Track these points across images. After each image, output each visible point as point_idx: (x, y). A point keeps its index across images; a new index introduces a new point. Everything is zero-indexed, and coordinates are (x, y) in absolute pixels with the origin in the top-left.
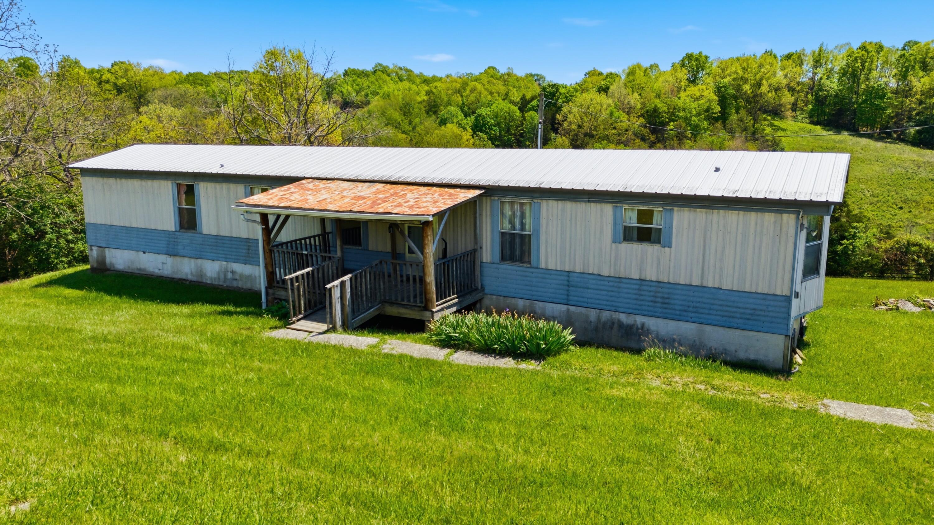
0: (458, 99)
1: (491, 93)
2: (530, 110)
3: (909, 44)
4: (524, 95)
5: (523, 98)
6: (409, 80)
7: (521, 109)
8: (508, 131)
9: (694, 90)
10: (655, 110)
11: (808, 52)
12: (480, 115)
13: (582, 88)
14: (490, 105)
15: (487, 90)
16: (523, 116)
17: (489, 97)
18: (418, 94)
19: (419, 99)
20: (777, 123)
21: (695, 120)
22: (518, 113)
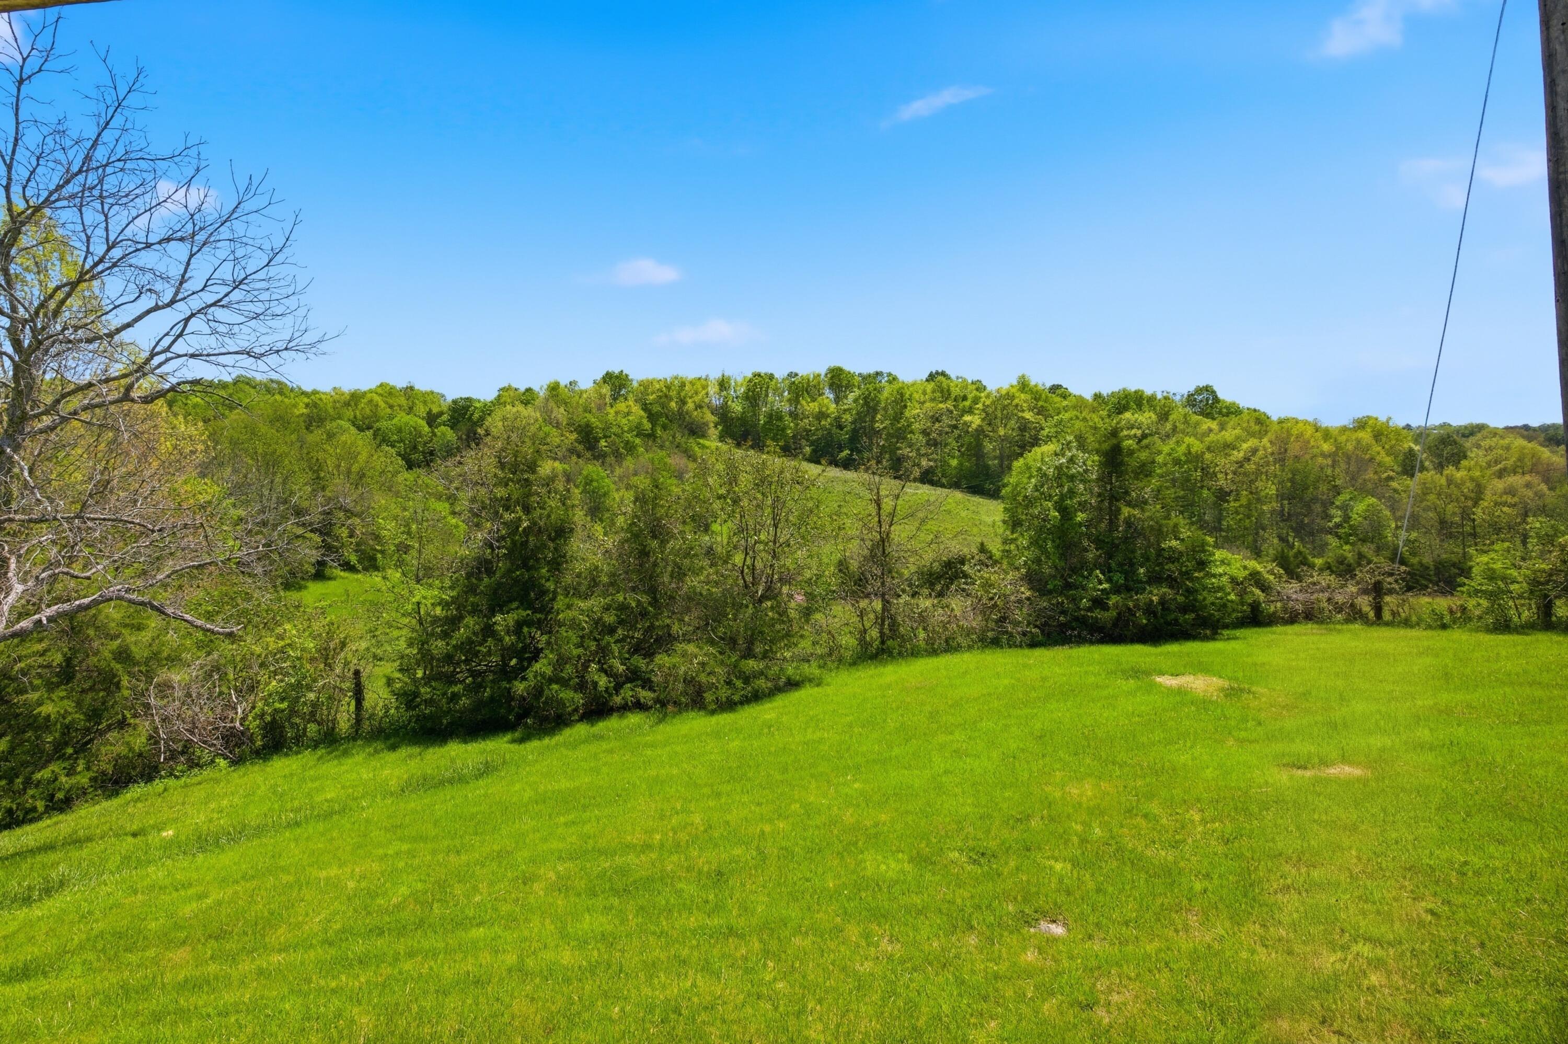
0: (349, 413)
1: (391, 407)
2: (440, 425)
3: (791, 375)
4: (430, 410)
5: (429, 413)
6: (281, 393)
7: (430, 424)
8: (415, 447)
9: (621, 406)
10: (588, 425)
11: (711, 377)
12: (379, 429)
13: (499, 401)
14: (391, 417)
15: (386, 403)
16: (433, 432)
17: (389, 411)
18: (295, 406)
19: (297, 412)
20: (701, 441)
21: (628, 436)
22: (427, 429)
